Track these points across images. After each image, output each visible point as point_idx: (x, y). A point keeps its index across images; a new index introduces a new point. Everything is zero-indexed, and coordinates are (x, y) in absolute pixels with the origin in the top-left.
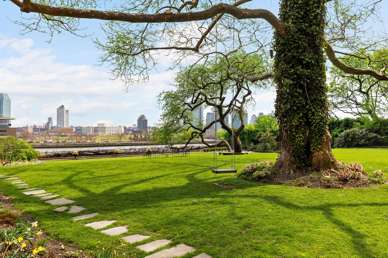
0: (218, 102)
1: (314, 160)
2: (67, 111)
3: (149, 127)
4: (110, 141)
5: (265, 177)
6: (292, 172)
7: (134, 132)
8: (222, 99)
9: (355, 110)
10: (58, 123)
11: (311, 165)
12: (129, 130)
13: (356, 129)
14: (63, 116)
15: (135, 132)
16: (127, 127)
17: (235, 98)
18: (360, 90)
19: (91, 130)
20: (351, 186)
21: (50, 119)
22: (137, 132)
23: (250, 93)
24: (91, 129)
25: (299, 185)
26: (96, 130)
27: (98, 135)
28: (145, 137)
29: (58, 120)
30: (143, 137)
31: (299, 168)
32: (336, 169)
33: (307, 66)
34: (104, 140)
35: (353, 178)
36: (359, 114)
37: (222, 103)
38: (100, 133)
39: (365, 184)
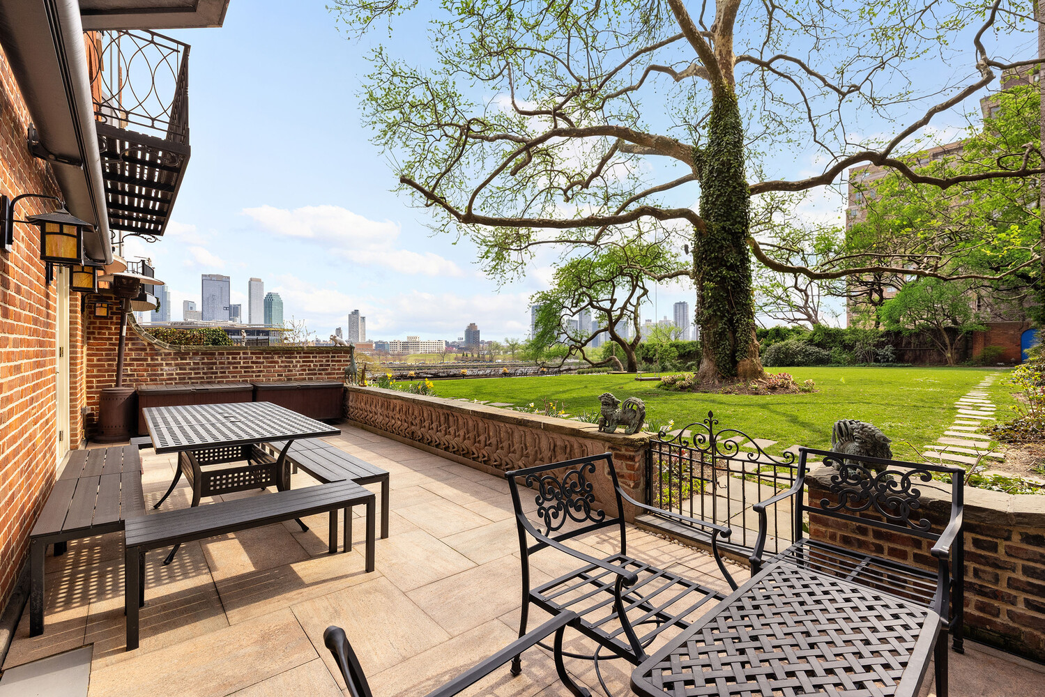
0: (607, 305)
1: (740, 369)
2: (363, 318)
3: (483, 342)
4: (428, 362)
5: (689, 387)
6: (717, 382)
7: (460, 349)
8: (613, 301)
9: (790, 315)
10: (350, 336)
11: (736, 375)
12: (454, 346)
13: (792, 342)
14: (358, 325)
15: (462, 348)
16: (450, 341)
17: (628, 301)
18: (796, 287)
19: (398, 346)
20: (779, 393)
21: (339, 330)
22: (466, 349)
23: (646, 292)
24: (398, 344)
25: (726, 393)
26: (405, 345)
27: (409, 354)
28: (479, 356)
29: (350, 332)
30: (476, 356)
31: (723, 378)
32: (764, 379)
33: (731, 268)
34: (419, 360)
35: (782, 386)
36: (795, 320)
37: (612, 306)
38: (411, 351)
39: (794, 392)
